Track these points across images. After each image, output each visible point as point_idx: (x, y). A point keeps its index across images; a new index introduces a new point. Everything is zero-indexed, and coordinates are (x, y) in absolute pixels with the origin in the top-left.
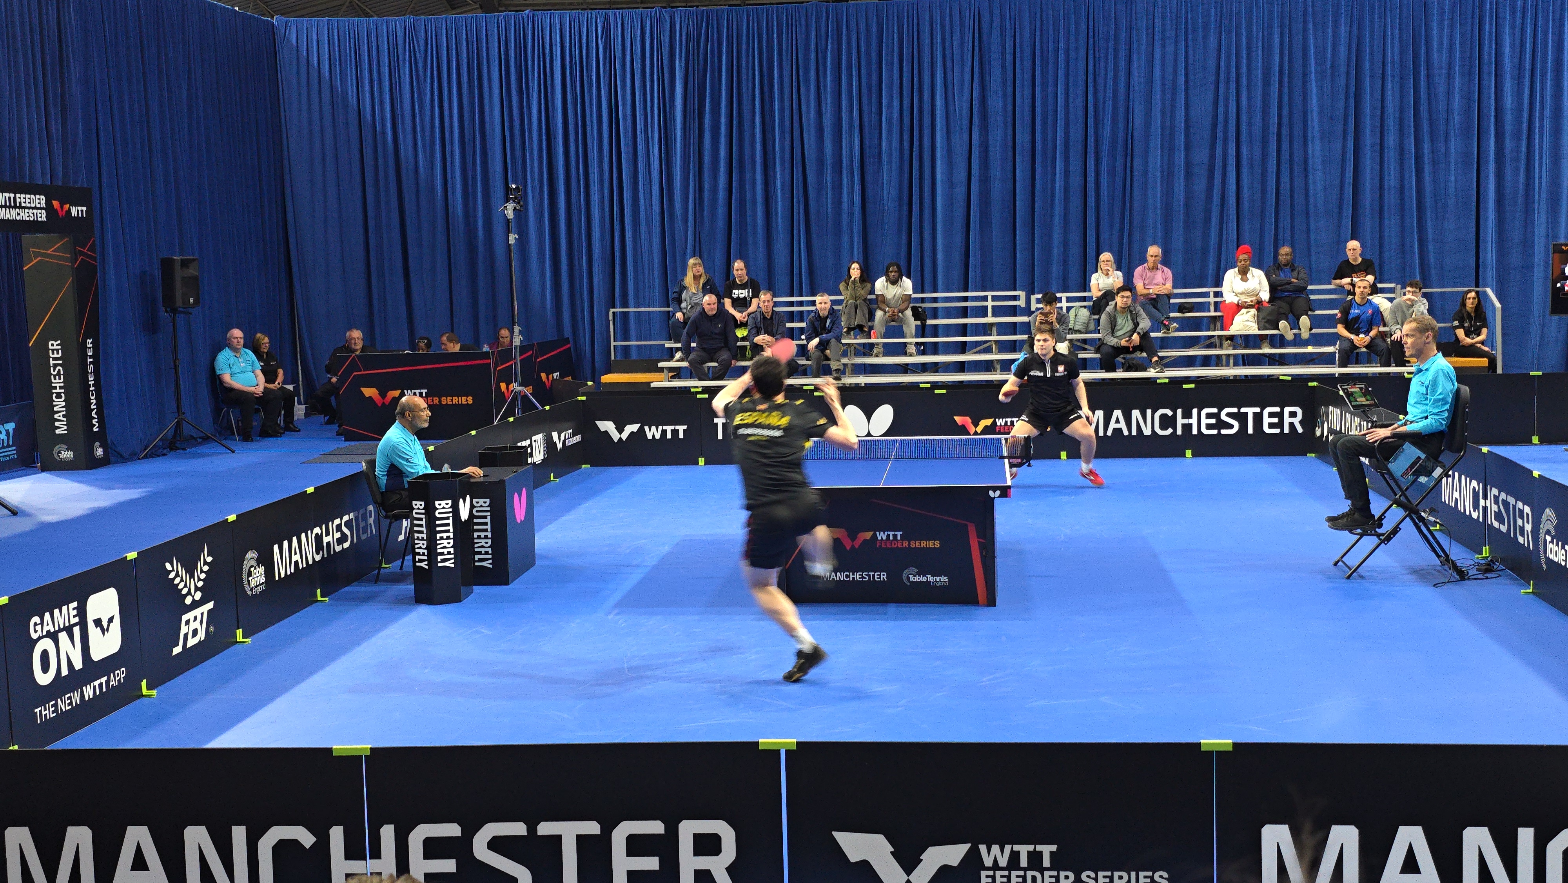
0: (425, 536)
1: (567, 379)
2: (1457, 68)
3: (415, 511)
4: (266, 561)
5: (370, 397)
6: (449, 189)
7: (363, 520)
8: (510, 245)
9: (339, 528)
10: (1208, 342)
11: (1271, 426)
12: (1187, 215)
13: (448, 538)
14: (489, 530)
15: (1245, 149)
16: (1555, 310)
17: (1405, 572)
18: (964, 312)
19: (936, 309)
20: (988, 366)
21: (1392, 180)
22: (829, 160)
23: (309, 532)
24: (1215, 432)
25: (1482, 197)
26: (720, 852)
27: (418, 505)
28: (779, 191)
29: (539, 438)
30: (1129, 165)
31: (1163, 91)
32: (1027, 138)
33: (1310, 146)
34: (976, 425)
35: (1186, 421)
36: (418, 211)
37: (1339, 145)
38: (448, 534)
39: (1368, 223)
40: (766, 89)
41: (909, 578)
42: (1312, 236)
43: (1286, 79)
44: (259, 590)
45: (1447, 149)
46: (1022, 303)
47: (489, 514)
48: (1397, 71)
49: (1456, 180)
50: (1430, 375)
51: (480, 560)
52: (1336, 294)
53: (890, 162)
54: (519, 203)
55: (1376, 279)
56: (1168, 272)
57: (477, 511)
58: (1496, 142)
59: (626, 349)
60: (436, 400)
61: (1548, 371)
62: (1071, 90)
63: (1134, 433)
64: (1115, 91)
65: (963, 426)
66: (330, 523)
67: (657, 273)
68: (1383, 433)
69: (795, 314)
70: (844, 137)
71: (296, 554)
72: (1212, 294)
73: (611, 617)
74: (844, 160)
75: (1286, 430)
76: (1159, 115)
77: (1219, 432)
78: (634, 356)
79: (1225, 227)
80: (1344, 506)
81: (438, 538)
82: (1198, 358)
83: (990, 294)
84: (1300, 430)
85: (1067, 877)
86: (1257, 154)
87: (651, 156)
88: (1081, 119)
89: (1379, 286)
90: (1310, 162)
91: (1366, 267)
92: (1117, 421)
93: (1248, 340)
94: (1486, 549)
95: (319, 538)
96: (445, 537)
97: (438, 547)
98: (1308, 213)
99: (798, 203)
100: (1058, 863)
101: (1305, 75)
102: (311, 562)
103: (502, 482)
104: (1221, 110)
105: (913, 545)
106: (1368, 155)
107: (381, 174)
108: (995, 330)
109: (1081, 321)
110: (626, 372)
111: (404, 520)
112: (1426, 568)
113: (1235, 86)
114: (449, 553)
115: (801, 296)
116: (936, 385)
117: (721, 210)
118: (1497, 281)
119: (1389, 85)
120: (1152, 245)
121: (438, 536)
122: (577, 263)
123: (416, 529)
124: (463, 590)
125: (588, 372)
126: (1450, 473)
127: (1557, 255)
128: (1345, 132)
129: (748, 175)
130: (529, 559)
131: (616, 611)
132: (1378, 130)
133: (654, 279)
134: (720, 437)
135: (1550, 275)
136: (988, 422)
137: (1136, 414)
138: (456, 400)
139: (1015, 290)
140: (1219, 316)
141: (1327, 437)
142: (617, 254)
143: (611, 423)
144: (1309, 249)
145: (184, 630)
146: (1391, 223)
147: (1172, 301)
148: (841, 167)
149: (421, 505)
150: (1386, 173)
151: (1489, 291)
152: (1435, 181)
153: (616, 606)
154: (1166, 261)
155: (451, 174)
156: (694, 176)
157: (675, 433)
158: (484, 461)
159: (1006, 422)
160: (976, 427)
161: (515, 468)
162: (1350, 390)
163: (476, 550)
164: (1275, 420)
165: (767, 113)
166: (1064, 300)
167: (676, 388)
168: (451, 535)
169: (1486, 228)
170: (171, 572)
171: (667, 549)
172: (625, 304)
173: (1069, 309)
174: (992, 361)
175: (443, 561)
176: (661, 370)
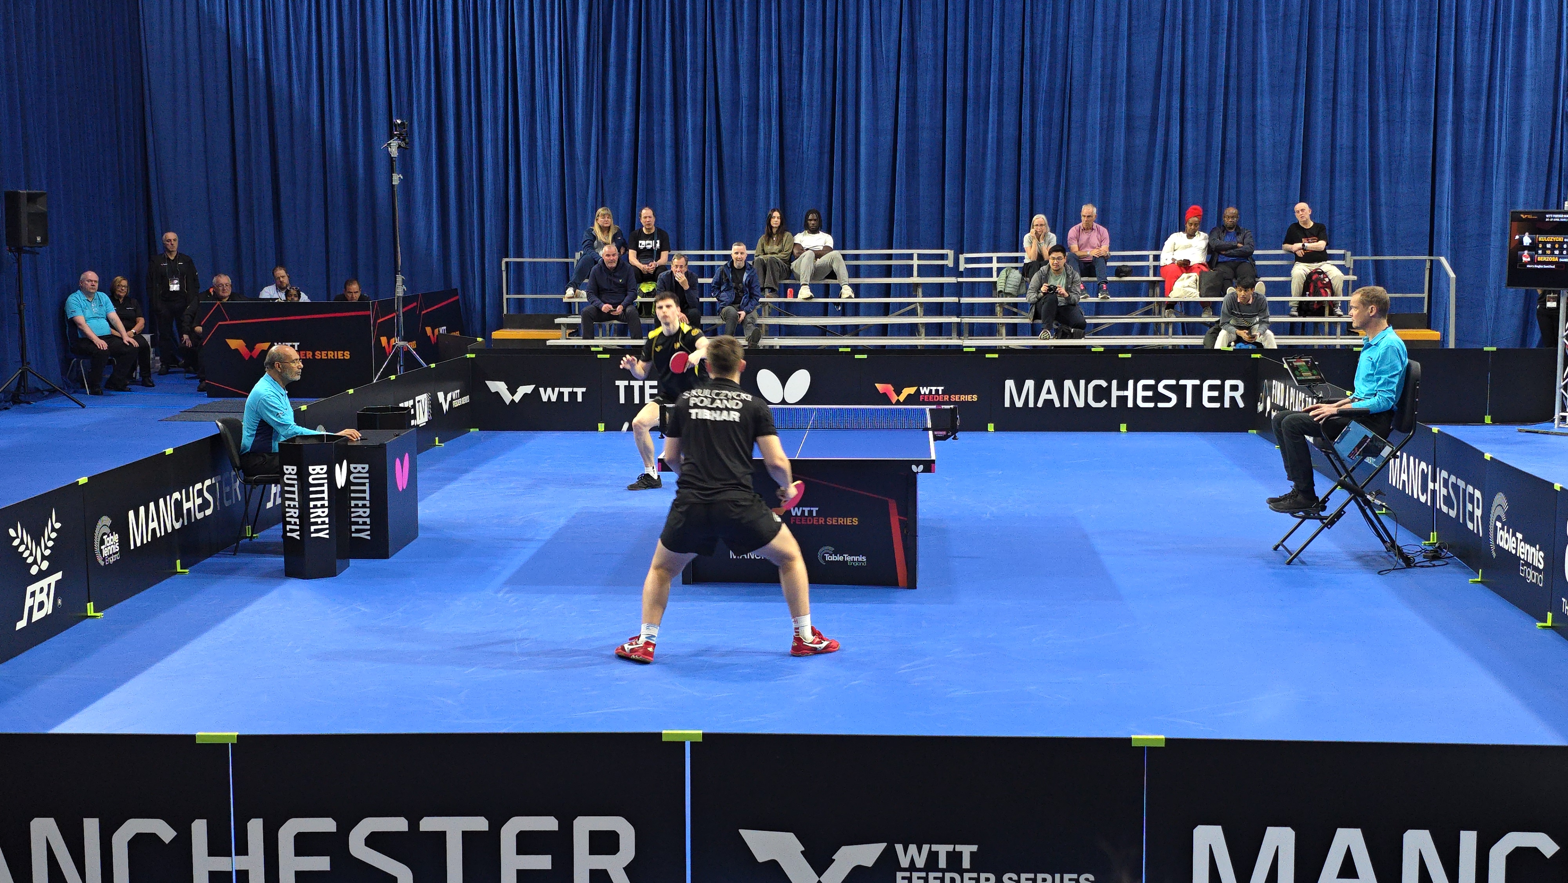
0: (297, 504)
1: (454, 334)
2: (1416, 21)
3: (286, 477)
4: (121, 528)
5: (237, 349)
6: (327, 123)
7: (226, 486)
8: (393, 186)
9: (200, 493)
10: (1146, 309)
11: (1211, 399)
12: (1128, 170)
13: (323, 506)
14: (368, 498)
15: (1190, 102)
16: (1511, 283)
17: (1349, 558)
18: (888, 271)
19: (857, 267)
20: (912, 330)
21: (1344, 138)
22: (745, 102)
23: (168, 497)
24: (1151, 405)
25: (1438, 159)
26: (619, 851)
27: (290, 470)
28: (690, 133)
29: (423, 398)
30: (1066, 115)
31: (1104, 37)
32: (959, 84)
33: (1259, 102)
34: (899, 393)
35: (1121, 393)
36: (292, 147)
37: (1289, 102)
38: (322, 502)
39: (1318, 184)
40: (677, 23)
41: (824, 558)
42: (1259, 198)
43: (1235, 28)
44: (112, 560)
45: (1403, 107)
46: (950, 263)
47: (367, 481)
48: (1352, 22)
49: (1411, 141)
50: (1380, 350)
51: (358, 531)
52: (1282, 259)
53: (810, 106)
54: (404, 140)
55: (1327, 245)
56: (1104, 231)
57: (355, 478)
58: (1454, 103)
59: (520, 303)
60: (309, 355)
61: (1502, 347)
62: (1006, 32)
63: (1066, 404)
64: (1054, 37)
65: (885, 394)
66: (191, 488)
67: (554, 221)
68: (1328, 409)
69: (706, 269)
70: (761, 78)
71: (153, 521)
72: (1151, 258)
73: (500, 595)
74: (761, 102)
75: (1227, 405)
76: (1099, 63)
77: (1156, 405)
78: (528, 311)
79: (1167, 186)
80: (1286, 487)
81: (311, 506)
82: (1135, 326)
83: (915, 252)
84: (1241, 405)
85: (987, 879)
86: (1203, 108)
87: (550, 92)
88: (1017, 66)
89: (1329, 252)
90: (1259, 118)
91: (1317, 233)
92: (1049, 392)
93: (1188, 308)
94: (1433, 535)
95: (178, 504)
96: (319, 506)
97: (312, 516)
98: (1254, 173)
99: (711, 147)
100: (978, 864)
101: (1256, 24)
102: (169, 530)
103: (382, 447)
104: (1166, 58)
105: (829, 522)
106: (1320, 112)
107: (251, 103)
108: (920, 290)
109: (1013, 283)
110: (520, 328)
111: (273, 485)
112: (1370, 554)
113: (1180, 35)
114: (323, 523)
115: (712, 249)
116: (856, 349)
117: (626, 154)
118: (1451, 250)
119: (1344, 37)
120: (1089, 203)
121: (312, 504)
122: (467, 208)
123: (287, 496)
124: (338, 563)
125: (478, 327)
126: (1398, 453)
127: (1515, 224)
128: (1296, 85)
129: (656, 116)
130: (411, 530)
131: (507, 589)
132: (1331, 84)
133: (551, 228)
134: (622, 400)
135: (1508, 245)
136: (912, 390)
137: (1068, 384)
138: (331, 355)
139: (943, 248)
140: (1158, 281)
141: (1270, 412)
142: (511, 198)
143: (503, 383)
144: (1255, 211)
145: (29, 602)
146: (1343, 183)
147: (1109, 264)
148: (758, 110)
149: (293, 470)
150: (1338, 130)
151: (1443, 259)
152: (1390, 142)
153: (506, 583)
154: (1103, 219)
155: (330, 106)
156: (598, 116)
157: (573, 395)
158: (364, 422)
159: (931, 391)
160: (898, 396)
161: (397, 432)
162: (1295, 364)
163: (353, 520)
164: (1215, 394)
165: (678, 48)
166: (995, 260)
167: (574, 346)
168: (326, 503)
169: (1442, 192)
170: (14, 538)
171: (562, 522)
172: (519, 254)
173: (999, 270)
174: (916, 324)
175: (317, 531)
176: (558, 326)
